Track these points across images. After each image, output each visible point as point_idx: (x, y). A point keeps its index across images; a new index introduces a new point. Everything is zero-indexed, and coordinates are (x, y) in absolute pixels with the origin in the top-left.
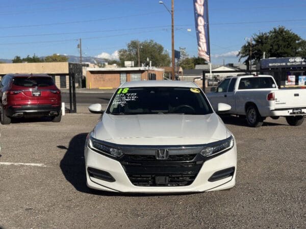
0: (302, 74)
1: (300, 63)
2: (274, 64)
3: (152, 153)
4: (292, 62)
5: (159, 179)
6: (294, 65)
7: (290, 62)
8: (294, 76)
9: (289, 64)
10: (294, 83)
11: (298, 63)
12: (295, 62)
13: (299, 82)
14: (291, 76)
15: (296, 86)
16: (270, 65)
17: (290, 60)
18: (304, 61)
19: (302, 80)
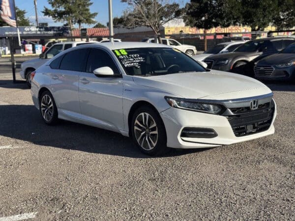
0: (38, 43)
1: (35, 32)
2: (10, 33)
3: (247, 104)
4: (28, 31)
6: (30, 34)
7: (25, 31)
8: (31, 45)
9: (25, 33)
10: (32, 52)
11: (33, 32)
12: (30, 31)
13: (36, 51)
14: (28, 45)
15: (34, 55)
16: (7, 33)
17: (25, 29)
18: (39, 31)
19: (39, 48)
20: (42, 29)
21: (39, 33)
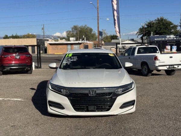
0: (174, 44)
2: (158, 39)
3: (87, 92)
4: (168, 38)
5: (91, 108)
6: (170, 40)
7: (167, 38)
8: (170, 46)
9: (166, 39)
10: (170, 50)
11: (172, 39)
12: (170, 38)
13: (173, 50)
14: (168, 46)
15: (171, 52)
16: (156, 39)
17: (167, 37)
18: (176, 37)
19: (174, 48)
20: (177, 37)
21: (175, 39)
